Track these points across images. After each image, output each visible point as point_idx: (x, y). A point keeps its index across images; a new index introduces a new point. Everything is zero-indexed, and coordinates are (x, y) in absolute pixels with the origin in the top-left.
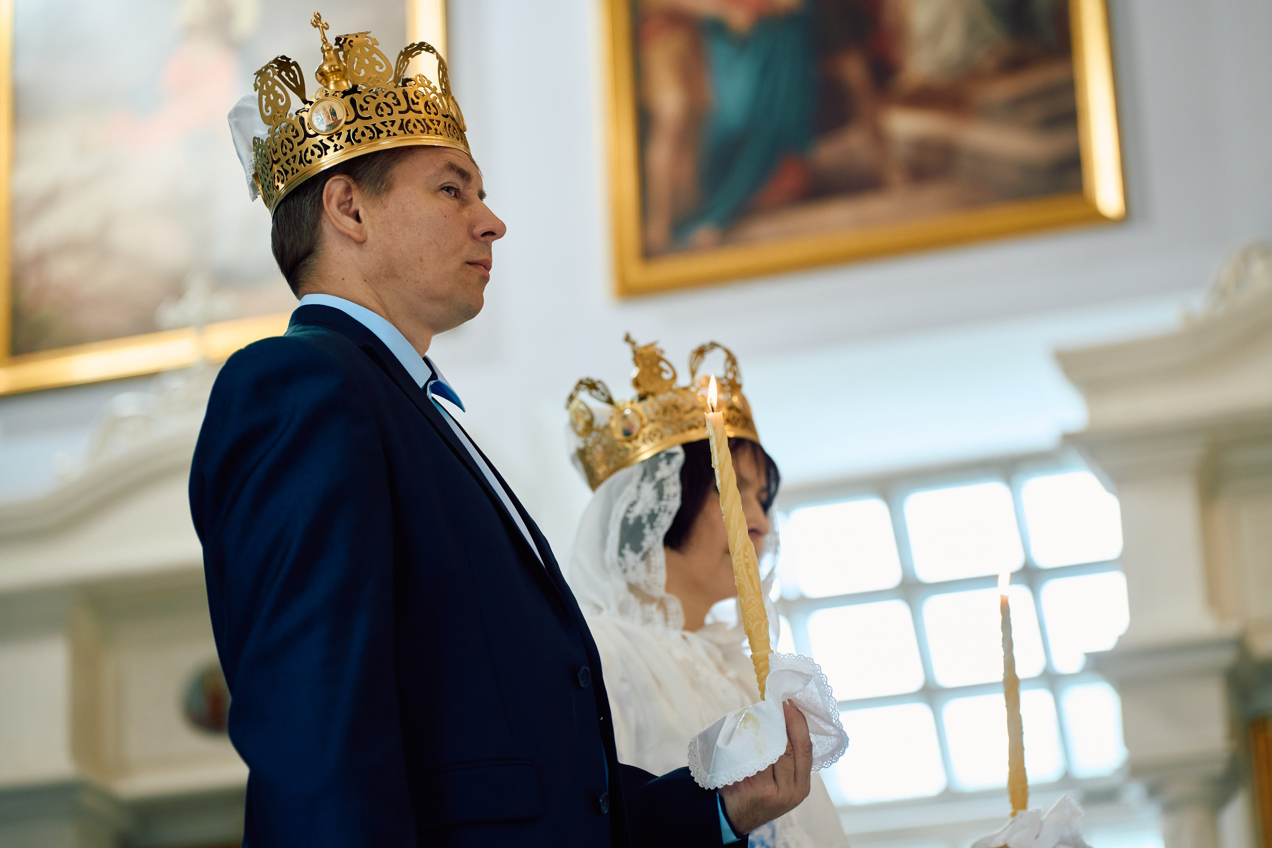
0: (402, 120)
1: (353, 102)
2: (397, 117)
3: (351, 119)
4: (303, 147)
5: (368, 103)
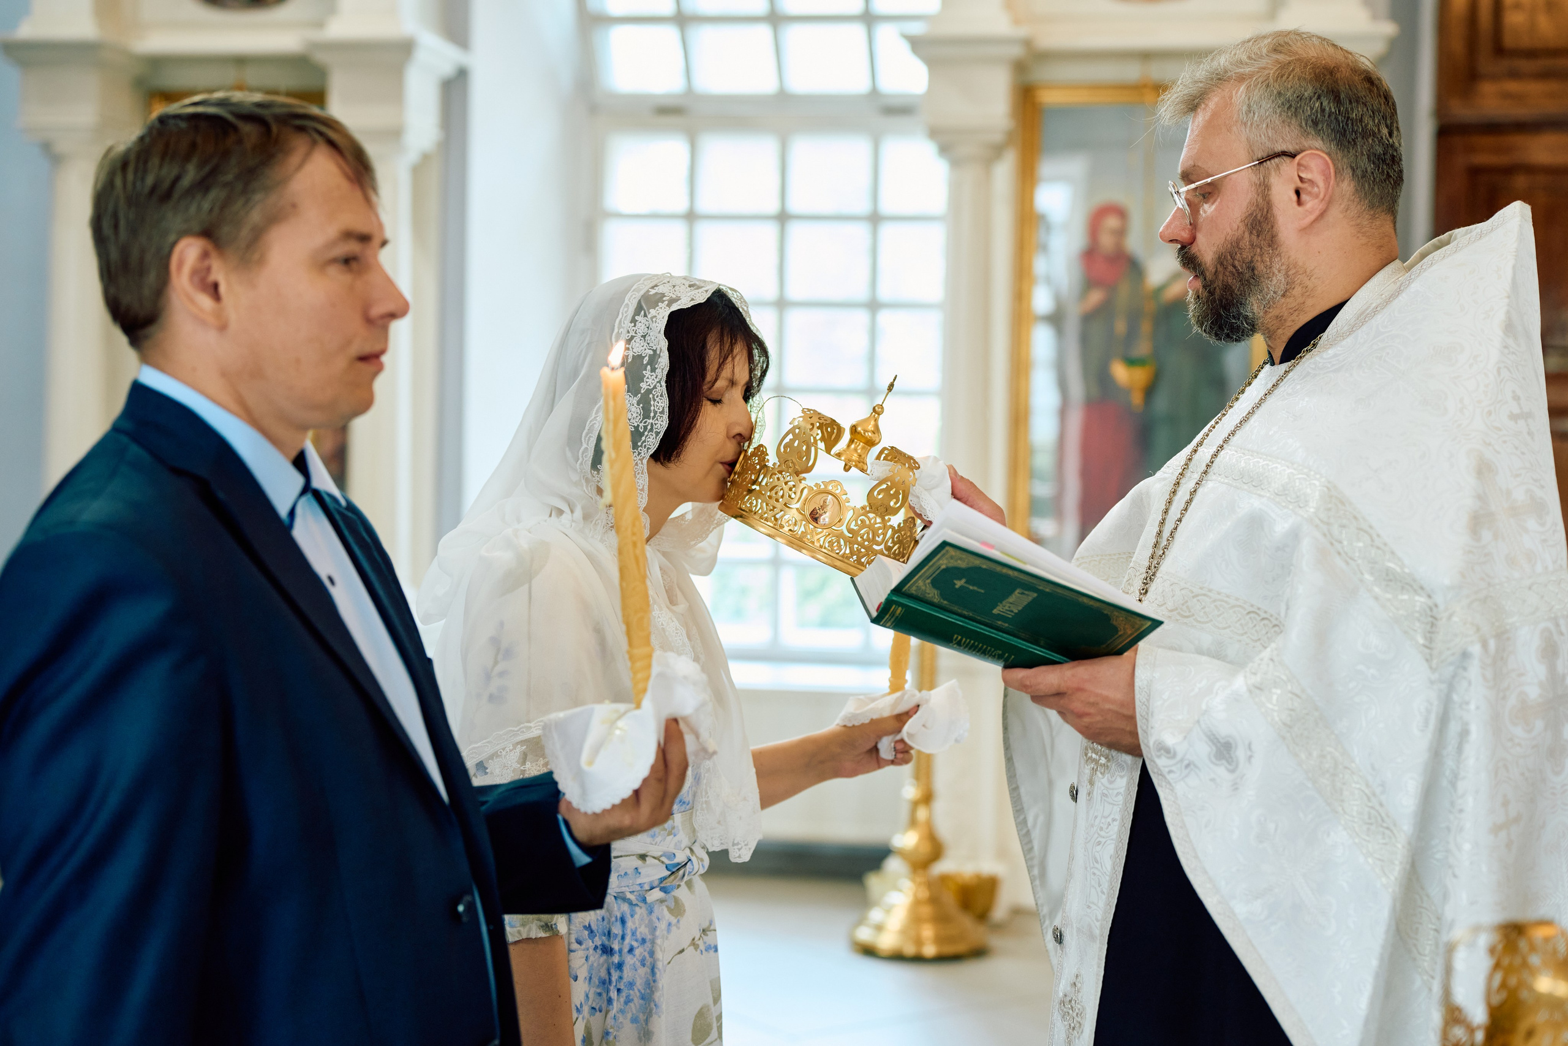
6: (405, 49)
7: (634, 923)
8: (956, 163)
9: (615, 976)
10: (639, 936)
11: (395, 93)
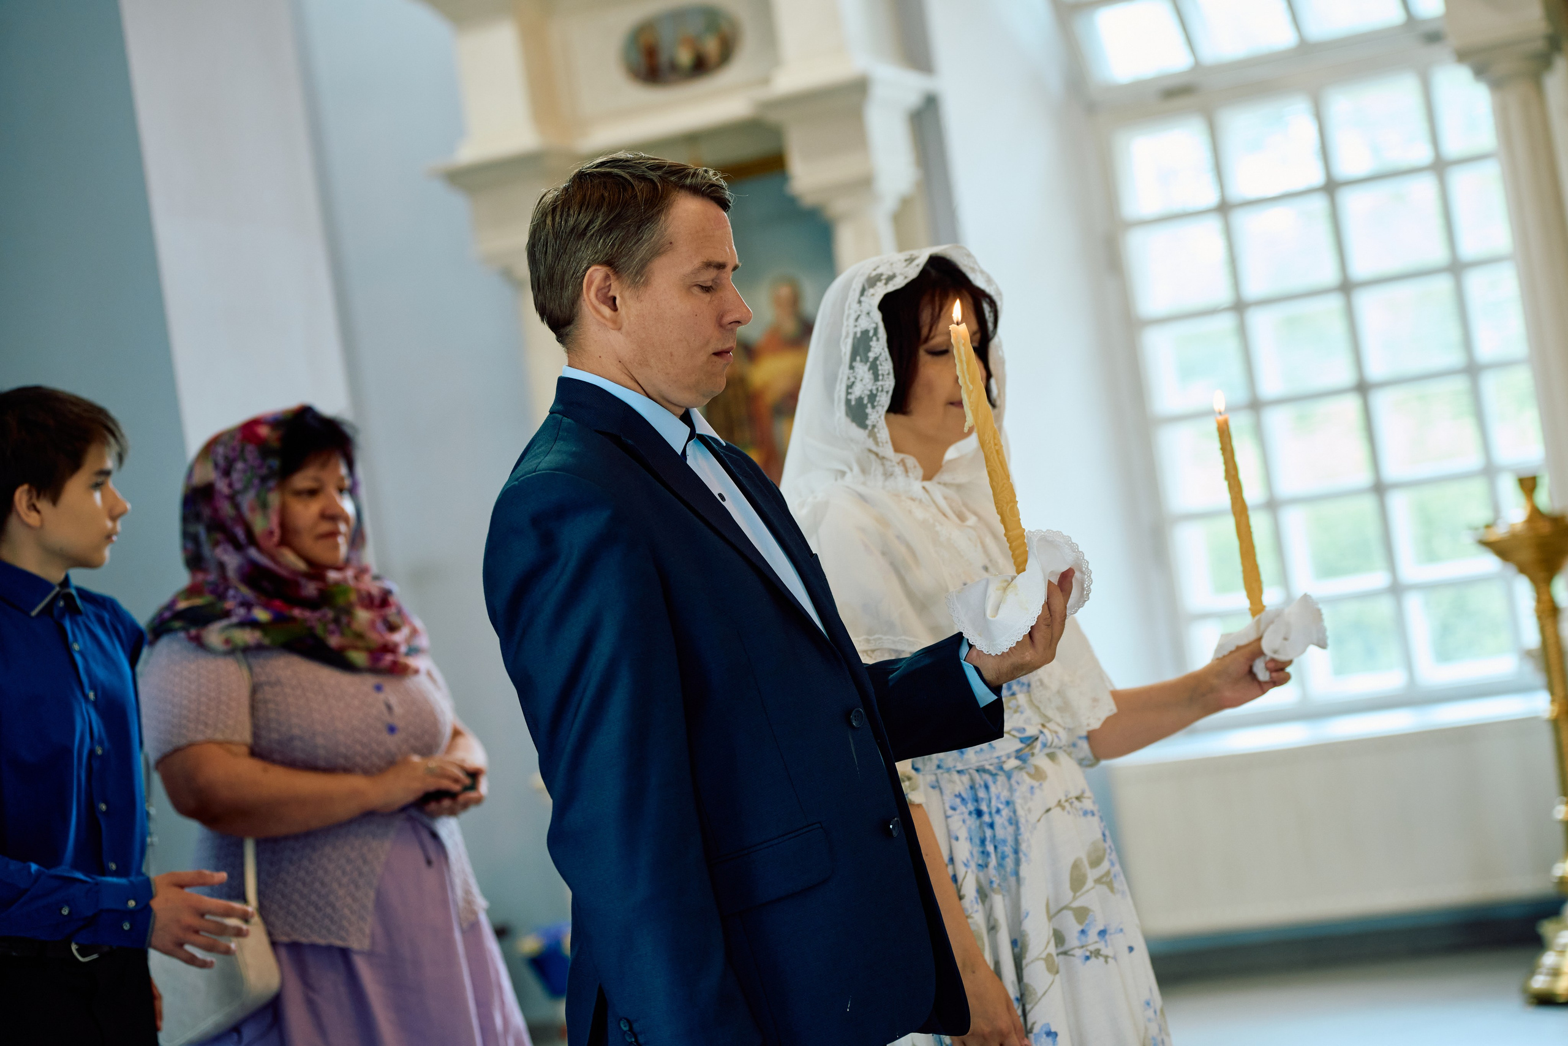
7: (997, 788)
9: (988, 833)
10: (1003, 799)
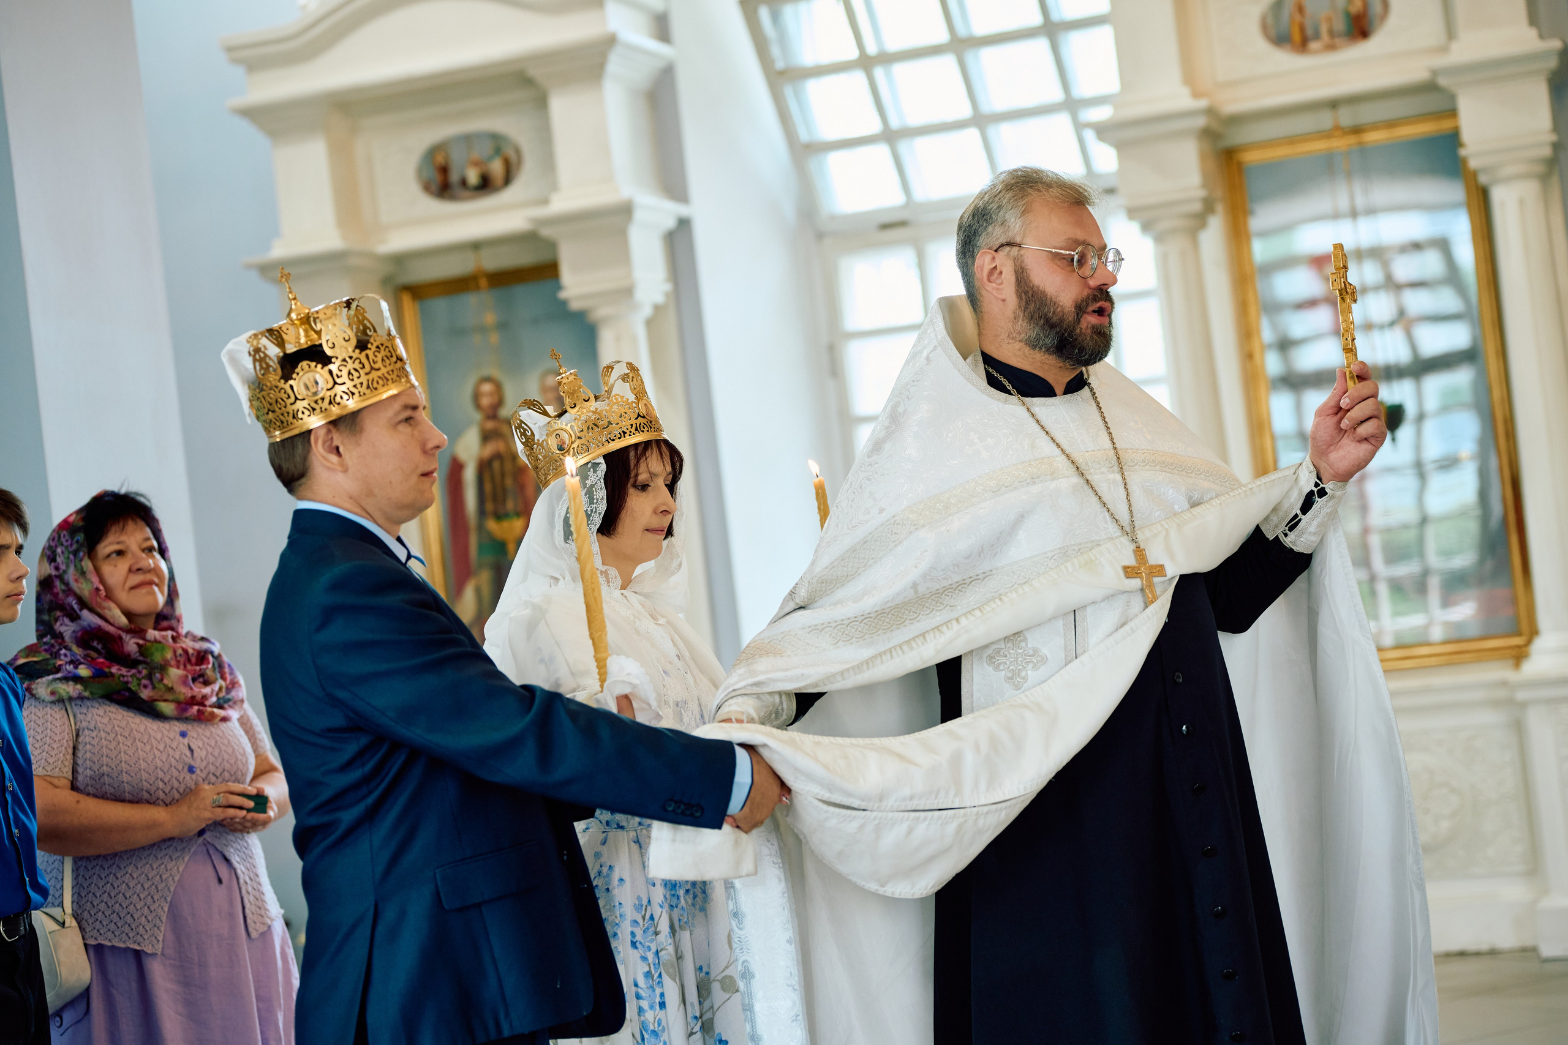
0: (368, 381)
1: (331, 372)
2: (364, 379)
3: (330, 386)
4: (295, 407)
5: (341, 371)
6: (625, 211)
8: (1159, 239)
11: (622, 255)
